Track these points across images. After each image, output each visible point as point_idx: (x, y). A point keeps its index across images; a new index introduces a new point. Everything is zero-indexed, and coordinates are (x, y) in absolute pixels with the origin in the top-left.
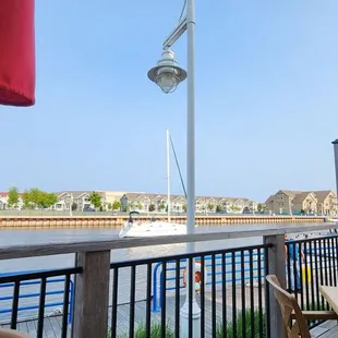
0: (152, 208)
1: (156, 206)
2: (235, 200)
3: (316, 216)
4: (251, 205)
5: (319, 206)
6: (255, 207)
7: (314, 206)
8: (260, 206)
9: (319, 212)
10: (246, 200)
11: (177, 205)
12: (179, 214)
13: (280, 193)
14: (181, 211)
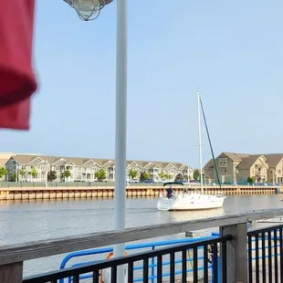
0: (51, 176)
1: (58, 174)
2: (165, 165)
3: (266, 186)
4: (185, 171)
5: (270, 172)
6: (191, 174)
7: (264, 173)
8: (196, 173)
9: (270, 181)
10: (179, 165)
11: (88, 171)
12: (90, 184)
13: (223, 156)
14: (93, 179)
